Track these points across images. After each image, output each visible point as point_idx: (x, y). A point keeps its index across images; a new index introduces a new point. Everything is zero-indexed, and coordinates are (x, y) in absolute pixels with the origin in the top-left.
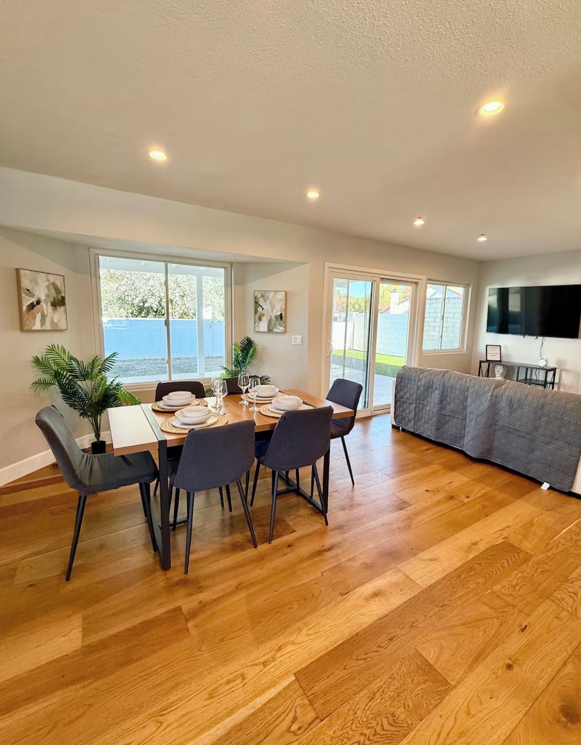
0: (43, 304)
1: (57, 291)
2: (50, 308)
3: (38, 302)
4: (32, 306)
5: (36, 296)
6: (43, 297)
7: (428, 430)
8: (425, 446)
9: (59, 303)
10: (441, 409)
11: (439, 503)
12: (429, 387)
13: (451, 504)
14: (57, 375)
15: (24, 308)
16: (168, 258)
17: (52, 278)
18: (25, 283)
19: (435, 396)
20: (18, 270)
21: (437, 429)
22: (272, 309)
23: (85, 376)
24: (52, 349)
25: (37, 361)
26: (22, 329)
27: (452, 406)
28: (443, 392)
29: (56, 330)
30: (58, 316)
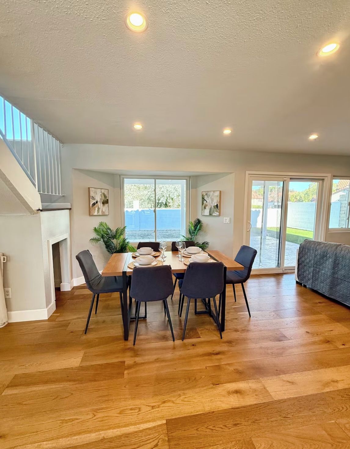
0: (99, 203)
1: (105, 196)
2: (102, 204)
3: (97, 202)
4: (94, 204)
5: (96, 200)
6: (99, 200)
7: (324, 288)
8: (319, 299)
9: (105, 202)
10: (334, 273)
11: (314, 343)
12: (324, 256)
13: (326, 346)
14: (103, 237)
15: (91, 205)
16: (156, 177)
17: (103, 191)
18: (92, 194)
19: (329, 263)
20: (89, 188)
21: (331, 288)
22: (212, 201)
23: (114, 237)
24: (101, 224)
25: (95, 230)
26: (90, 215)
27: (342, 272)
28: (335, 260)
29: (104, 215)
30: (105, 208)
